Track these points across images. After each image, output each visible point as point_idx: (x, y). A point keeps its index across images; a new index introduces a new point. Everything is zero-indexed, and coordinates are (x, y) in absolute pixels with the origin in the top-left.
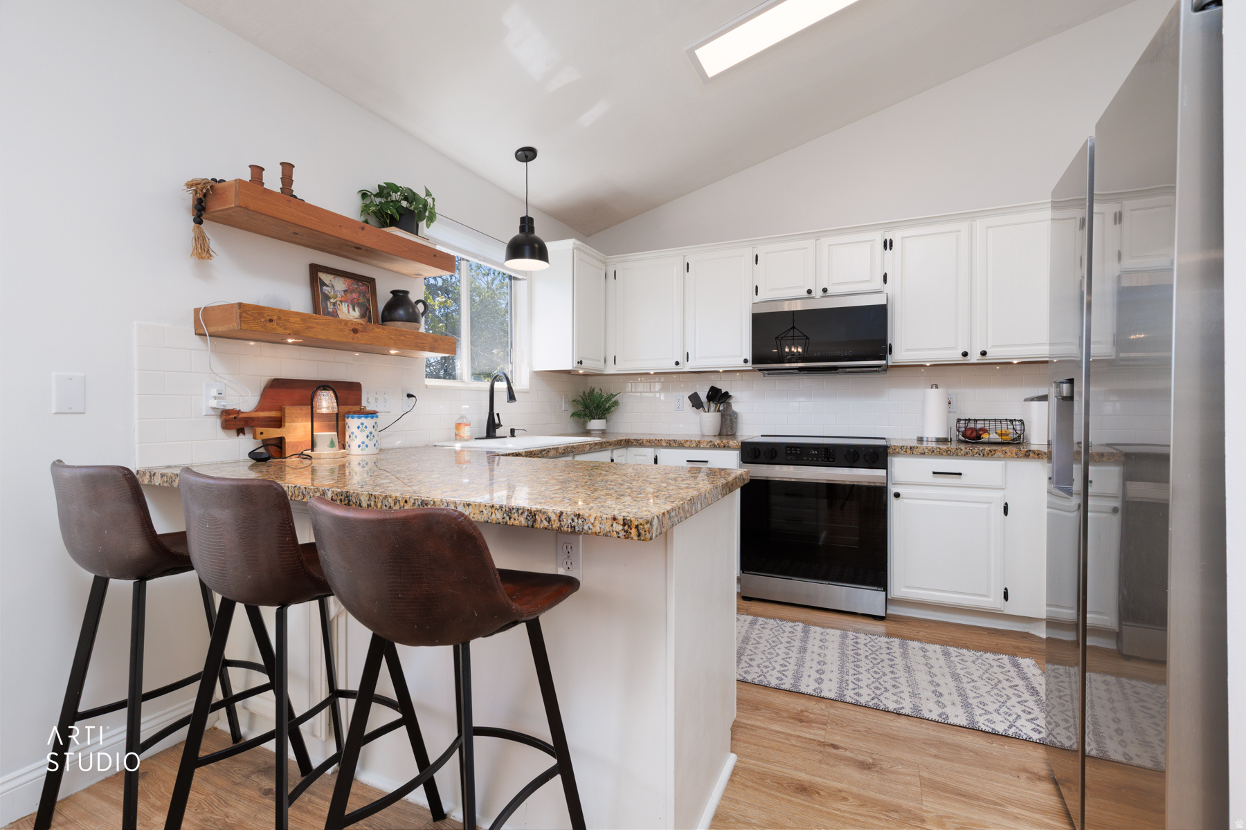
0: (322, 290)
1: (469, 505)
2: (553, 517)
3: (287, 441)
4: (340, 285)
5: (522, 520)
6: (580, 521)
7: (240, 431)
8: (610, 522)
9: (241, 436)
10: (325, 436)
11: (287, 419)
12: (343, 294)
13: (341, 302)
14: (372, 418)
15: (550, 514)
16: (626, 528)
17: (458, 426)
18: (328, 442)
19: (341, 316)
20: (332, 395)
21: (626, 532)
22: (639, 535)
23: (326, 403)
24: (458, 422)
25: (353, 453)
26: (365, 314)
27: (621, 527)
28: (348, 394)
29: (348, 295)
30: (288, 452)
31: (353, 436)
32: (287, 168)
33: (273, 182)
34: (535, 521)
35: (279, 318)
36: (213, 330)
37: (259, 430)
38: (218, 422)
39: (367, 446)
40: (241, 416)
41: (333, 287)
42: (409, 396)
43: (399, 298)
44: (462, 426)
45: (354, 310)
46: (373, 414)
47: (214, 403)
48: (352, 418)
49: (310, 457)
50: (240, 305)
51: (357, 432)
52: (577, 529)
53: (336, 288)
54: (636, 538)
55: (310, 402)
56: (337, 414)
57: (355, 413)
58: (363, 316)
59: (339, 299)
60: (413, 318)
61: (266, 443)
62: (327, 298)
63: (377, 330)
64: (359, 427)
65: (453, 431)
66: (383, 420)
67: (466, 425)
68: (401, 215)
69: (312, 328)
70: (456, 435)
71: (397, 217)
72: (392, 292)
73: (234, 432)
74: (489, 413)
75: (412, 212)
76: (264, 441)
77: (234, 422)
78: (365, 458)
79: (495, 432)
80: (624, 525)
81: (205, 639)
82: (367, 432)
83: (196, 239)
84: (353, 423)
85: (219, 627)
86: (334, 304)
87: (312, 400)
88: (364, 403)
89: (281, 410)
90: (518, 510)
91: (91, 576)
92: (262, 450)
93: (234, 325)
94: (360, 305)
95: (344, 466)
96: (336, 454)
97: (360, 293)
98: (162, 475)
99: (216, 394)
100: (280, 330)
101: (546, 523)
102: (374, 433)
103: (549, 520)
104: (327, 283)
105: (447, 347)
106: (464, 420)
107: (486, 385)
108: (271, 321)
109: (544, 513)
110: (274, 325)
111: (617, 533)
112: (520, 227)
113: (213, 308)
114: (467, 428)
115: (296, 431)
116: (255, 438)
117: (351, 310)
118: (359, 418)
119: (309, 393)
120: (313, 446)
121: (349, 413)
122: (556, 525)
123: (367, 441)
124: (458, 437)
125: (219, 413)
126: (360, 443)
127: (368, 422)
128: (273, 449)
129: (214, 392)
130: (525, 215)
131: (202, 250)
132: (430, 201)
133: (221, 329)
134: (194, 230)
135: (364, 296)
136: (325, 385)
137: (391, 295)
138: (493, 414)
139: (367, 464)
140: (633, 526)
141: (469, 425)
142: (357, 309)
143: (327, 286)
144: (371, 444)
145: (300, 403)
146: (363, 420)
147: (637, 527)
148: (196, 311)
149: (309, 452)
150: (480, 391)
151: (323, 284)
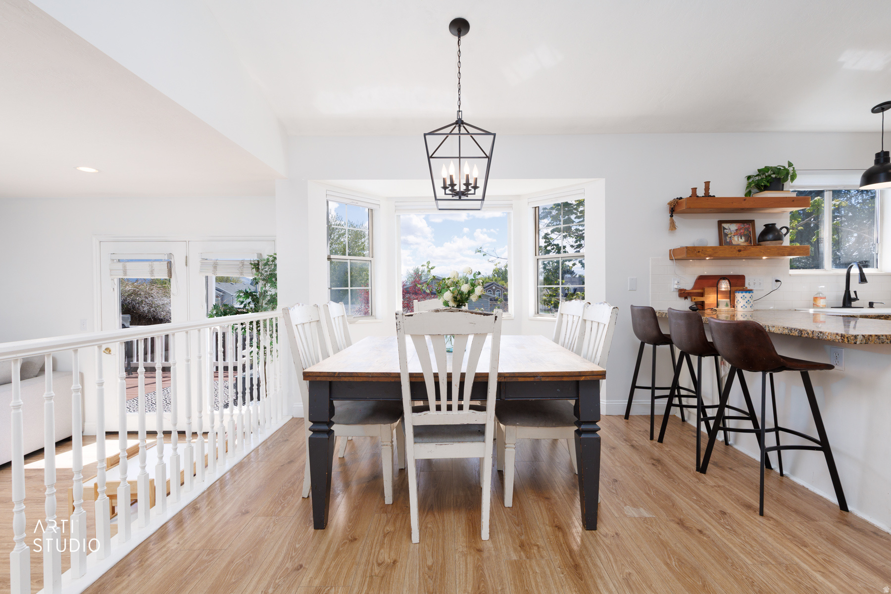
0: (724, 231)
1: (774, 327)
2: (810, 333)
3: (706, 302)
4: (733, 227)
5: (796, 334)
6: (822, 335)
7: (686, 298)
8: (835, 336)
9: (686, 300)
10: (724, 301)
11: (706, 293)
12: (735, 231)
13: (734, 236)
14: (750, 293)
15: (808, 331)
16: (842, 338)
17: (815, 299)
18: (725, 304)
19: (734, 243)
20: (728, 283)
21: (842, 340)
22: (848, 341)
23: (724, 286)
24: (815, 296)
25: (738, 310)
26: (748, 239)
27: (840, 338)
28: (738, 282)
29: (738, 231)
30: (706, 307)
31: (738, 302)
32: (707, 184)
33: (701, 193)
34: (802, 334)
35: (702, 250)
36: (676, 258)
37: (693, 298)
38: (677, 293)
39: (746, 307)
40: (686, 291)
41: (730, 229)
42: (777, 281)
43: (770, 229)
44: (819, 299)
45: (741, 238)
46: (750, 291)
47: (676, 286)
48: (738, 293)
49: (716, 310)
50: (687, 247)
51: (740, 300)
52: (820, 338)
53: (731, 229)
54: (847, 342)
55: (717, 286)
56: (730, 291)
57: (740, 290)
58: (746, 241)
59: (733, 234)
60: (779, 238)
61: (696, 303)
62: (726, 235)
63: (752, 249)
64: (742, 298)
65: (812, 302)
66: (756, 295)
67: (821, 298)
68: (770, 183)
69: (717, 252)
70: (814, 304)
71: (768, 184)
72: (764, 226)
73: (683, 298)
74: (846, 291)
75: (780, 179)
76: (695, 302)
77: (683, 294)
78: (744, 313)
79: (851, 304)
80: (841, 337)
81: (672, 374)
82: (746, 300)
83: (671, 223)
84: (739, 296)
85: (677, 370)
86: (730, 237)
87: (717, 284)
88: (747, 285)
89: (703, 289)
90: (794, 329)
91: (640, 341)
92: (695, 306)
93: (684, 256)
94: (745, 235)
95: (734, 315)
96: (728, 310)
97: (745, 229)
98: (659, 313)
99: (676, 283)
100: (702, 255)
101: (806, 335)
102: (750, 300)
103: (808, 334)
104: (727, 228)
105: (801, 252)
106: (821, 295)
107: (844, 271)
108: (699, 252)
109: (806, 331)
110: (700, 253)
111: (838, 340)
112: (875, 160)
113: (676, 249)
114: (822, 300)
115: (710, 299)
116: (692, 301)
117: (739, 239)
118: (742, 293)
119: (716, 281)
120: (717, 306)
121: (737, 290)
122: (811, 336)
123: (746, 305)
124: (815, 305)
125: (678, 290)
126: (742, 305)
127: (747, 295)
128: (699, 306)
129: (676, 282)
130: (879, 151)
131: (673, 227)
132: (791, 169)
133: (679, 257)
134: (670, 220)
135: (748, 230)
136: (724, 277)
137: (765, 227)
138: (849, 292)
139: (746, 316)
140: (846, 338)
141: (825, 298)
142: (743, 238)
143: (727, 229)
144: (749, 306)
145: (712, 286)
146: (744, 294)
147: (847, 338)
148: (670, 250)
149: (716, 308)
150: (838, 276)
151: (725, 229)
